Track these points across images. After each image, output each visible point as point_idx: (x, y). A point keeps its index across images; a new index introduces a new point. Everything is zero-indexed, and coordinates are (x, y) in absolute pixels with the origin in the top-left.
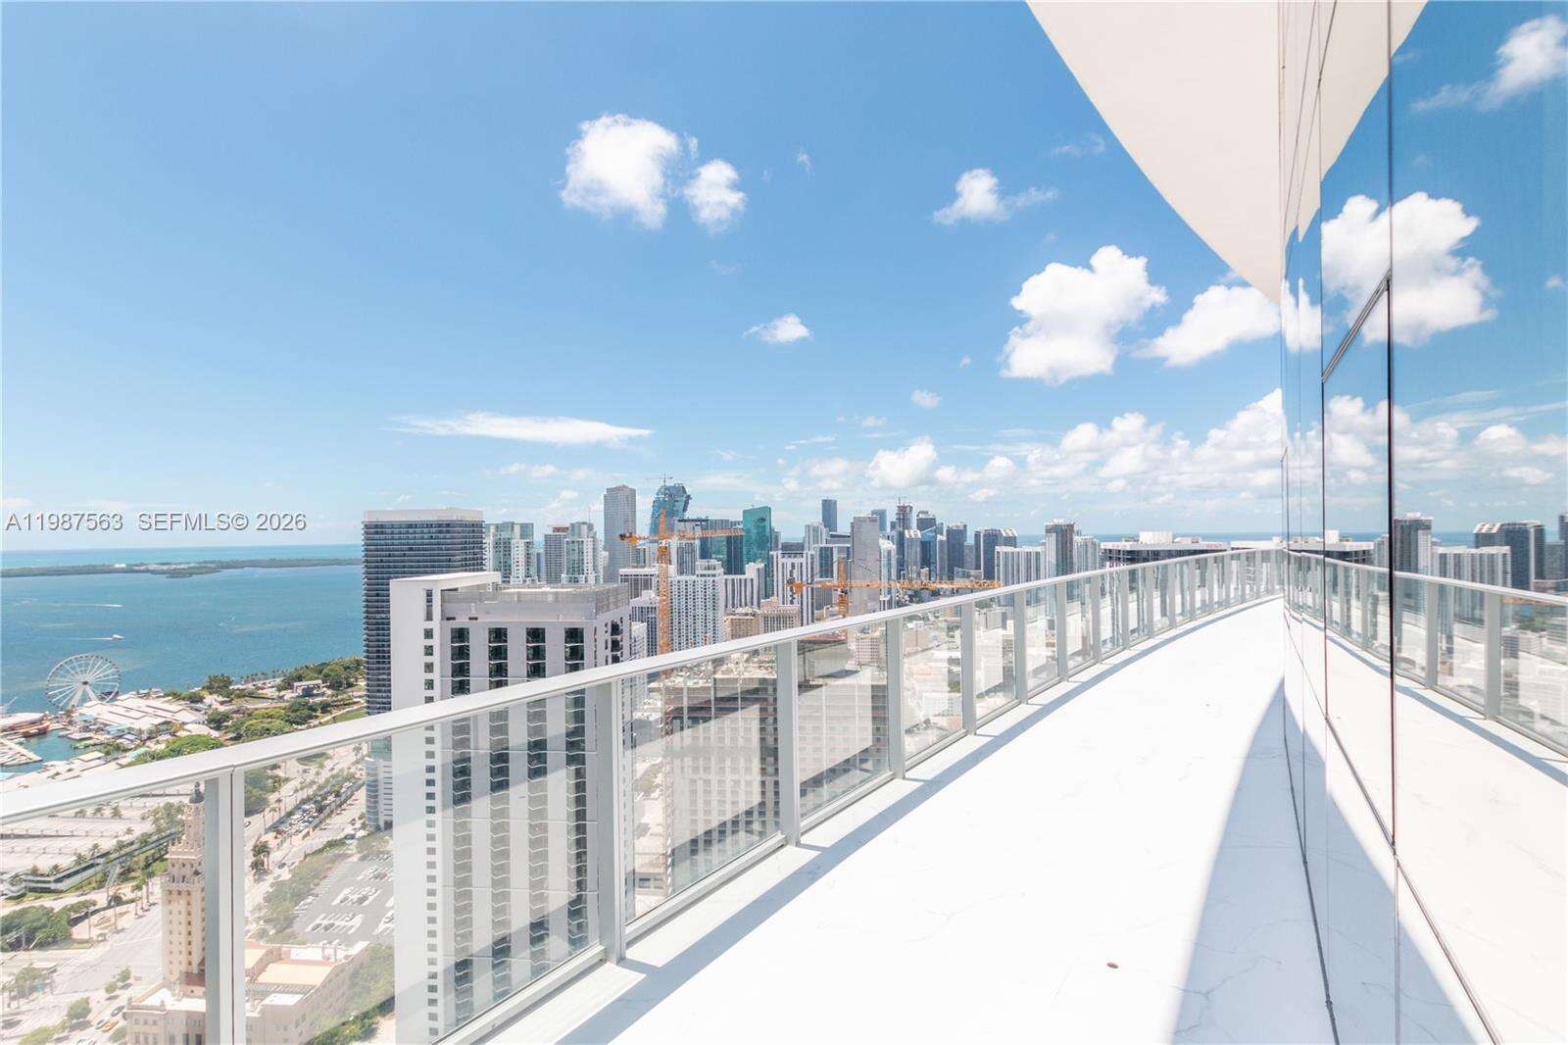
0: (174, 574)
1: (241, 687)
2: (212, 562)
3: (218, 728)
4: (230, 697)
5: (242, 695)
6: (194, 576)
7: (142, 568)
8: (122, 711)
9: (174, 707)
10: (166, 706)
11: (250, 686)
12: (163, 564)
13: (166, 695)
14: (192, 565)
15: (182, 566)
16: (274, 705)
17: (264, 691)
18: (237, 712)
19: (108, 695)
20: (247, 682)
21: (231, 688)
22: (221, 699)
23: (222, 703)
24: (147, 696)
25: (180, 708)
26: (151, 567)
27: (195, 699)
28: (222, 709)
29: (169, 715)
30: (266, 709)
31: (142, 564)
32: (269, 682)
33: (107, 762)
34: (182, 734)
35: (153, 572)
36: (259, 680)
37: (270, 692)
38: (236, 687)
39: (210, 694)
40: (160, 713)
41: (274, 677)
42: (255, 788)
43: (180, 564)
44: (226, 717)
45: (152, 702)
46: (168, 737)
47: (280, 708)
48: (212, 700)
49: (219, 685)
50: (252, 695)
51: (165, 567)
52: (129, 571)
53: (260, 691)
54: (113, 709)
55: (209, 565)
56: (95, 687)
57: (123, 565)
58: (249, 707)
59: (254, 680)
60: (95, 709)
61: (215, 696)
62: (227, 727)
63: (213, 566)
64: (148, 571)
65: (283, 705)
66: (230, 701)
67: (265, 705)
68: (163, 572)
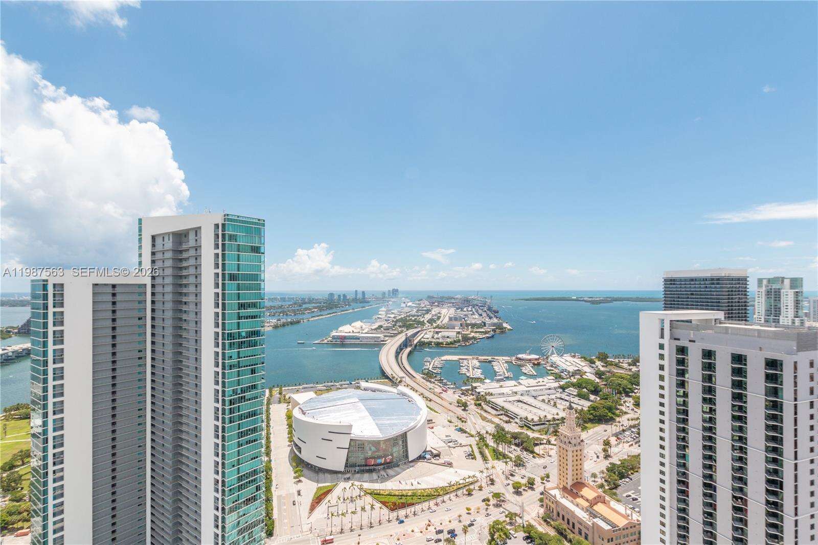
0: (593, 302)
1: (613, 360)
2: (610, 298)
3: (600, 378)
4: (607, 364)
5: (611, 364)
6: (601, 304)
7: (582, 299)
8: (564, 361)
9: (583, 364)
10: (580, 363)
11: (617, 360)
12: (590, 298)
13: (581, 358)
14: (601, 299)
15: (597, 299)
16: (626, 373)
17: (622, 364)
18: (609, 372)
19: (561, 353)
20: (615, 358)
21: (608, 360)
22: (602, 364)
23: (603, 366)
24: (574, 356)
25: (584, 365)
26: (585, 299)
27: (592, 362)
28: (602, 369)
29: (580, 367)
30: (621, 373)
31: (582, 298)
32: (627, 360)
33: (556, 382)
34: (584, 377)
35: (586, 301)
36: (621, 358)
37: (625, 365)
38: (611, 360)
39: (599, 361)
40: (577, 365)
41: (628, 358)
42: (609, 412)
43: (597, 298)
44: (603, 373)
45: (575, 360)
46: (579, 377)
47: (628, 375)
48: (599, 364)
49: (603, 357)
50: (617, 365)
51: (591, 299)
52: (576, 300)
53: (621, 364)
54: (562, 360)
55: (608, 299)
56: (556, 349)
57: (575, 298)
58: (614, 371)
59: (618, 358)
60: (555, 358)
61: (600, 362)
62: (603, 378)
63: (610, 299)
64: (582, 301)
65: (630, 373)
66: (606, 366)
67: (621, 371)
68: (589, 301)
